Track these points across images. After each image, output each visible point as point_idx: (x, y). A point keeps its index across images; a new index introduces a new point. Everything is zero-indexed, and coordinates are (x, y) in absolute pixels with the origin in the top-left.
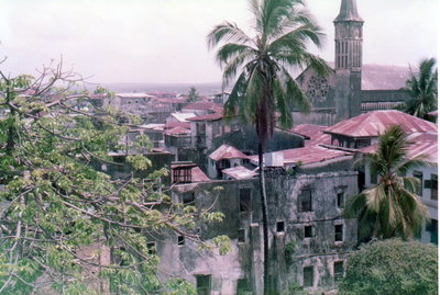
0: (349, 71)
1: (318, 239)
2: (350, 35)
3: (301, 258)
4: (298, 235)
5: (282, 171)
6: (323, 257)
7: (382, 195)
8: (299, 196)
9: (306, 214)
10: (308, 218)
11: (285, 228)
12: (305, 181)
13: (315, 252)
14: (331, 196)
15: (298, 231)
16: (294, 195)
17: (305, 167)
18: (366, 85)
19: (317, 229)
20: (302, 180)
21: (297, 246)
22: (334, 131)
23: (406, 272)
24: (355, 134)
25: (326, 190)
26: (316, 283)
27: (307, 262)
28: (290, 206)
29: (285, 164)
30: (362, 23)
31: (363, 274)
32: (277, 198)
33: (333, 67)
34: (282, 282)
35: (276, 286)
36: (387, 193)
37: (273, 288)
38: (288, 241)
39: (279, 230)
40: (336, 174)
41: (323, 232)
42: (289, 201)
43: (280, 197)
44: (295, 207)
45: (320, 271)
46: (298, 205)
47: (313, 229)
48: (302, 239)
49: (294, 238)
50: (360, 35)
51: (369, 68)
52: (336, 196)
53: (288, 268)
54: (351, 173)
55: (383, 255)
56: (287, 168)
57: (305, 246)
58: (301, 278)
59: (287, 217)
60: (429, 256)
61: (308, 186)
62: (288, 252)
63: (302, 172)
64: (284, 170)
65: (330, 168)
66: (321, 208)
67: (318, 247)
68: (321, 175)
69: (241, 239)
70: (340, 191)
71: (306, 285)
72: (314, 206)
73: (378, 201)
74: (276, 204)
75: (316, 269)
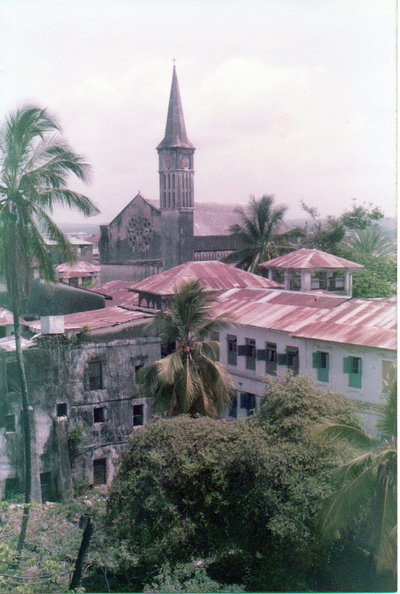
0: (177, 212)
1: (111, 425)
2: (178, 166)
3: (91, 449)
4: (85, 419)
5: (62, 339)
6: (118, 446)
7: (178, 364)
8: (85, 370)
9: (96, 393)
10: (98, 397)
11: (69, 411)
12: (93, 350)
13: (108, 440)
14: (127, 369)
15: (85, 416)
16: (79, 370)
17: (93, 333)
18: (201, 229)
19: (110, 412)
20: (89, 351)
21: (84, 434)
22: (140, 289)
23: (190, 454)
24: (163, 292)
25: (121, 361)
26: (110, 479)
27: (98, 453)
28: (74, 383)
29: (67, 331)
30: (193, 150)
31: (141, 459)
32: (56, 374)
33: (158, 206)
34: (63, 480)
35: (57, 485)
36: (184, 363)
37: (53, 488)
38: (72, 427)
39: (59, 415)
40: (132, 341)
41: (118, 414)
42: (73, 377)
43: (60, 371)
44: (81, 385)
45: (115, 465)
46: (85, 382)
47: (105, 412)
48: (91, 425)
49: (81, 423)
50: (191, 166)
51: (205, 208)
52: (133, 368)
53: (72, 462)
54: (153, 339)
55: (165, 435)
56: (69, 336)
57: (95, 434)
58: (90, 474)
59: (70, 397)
60: (217, 434)
61: (97, 358)
62: (72, 443)
63: (90, 339)
64: (65, 338)
65: (125, 334)
66: (115, 385)
67: (111, 433)
68: (114, 343)
69: (11, 427)
70: (138, 363)
71: (97, 483)
72: (106, 382)
73: (173, 372)
74: (56, 382)
75: (110, 462)
